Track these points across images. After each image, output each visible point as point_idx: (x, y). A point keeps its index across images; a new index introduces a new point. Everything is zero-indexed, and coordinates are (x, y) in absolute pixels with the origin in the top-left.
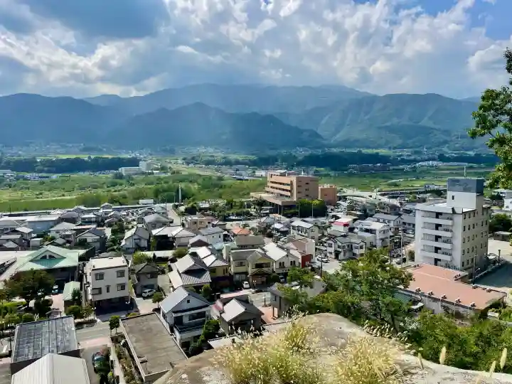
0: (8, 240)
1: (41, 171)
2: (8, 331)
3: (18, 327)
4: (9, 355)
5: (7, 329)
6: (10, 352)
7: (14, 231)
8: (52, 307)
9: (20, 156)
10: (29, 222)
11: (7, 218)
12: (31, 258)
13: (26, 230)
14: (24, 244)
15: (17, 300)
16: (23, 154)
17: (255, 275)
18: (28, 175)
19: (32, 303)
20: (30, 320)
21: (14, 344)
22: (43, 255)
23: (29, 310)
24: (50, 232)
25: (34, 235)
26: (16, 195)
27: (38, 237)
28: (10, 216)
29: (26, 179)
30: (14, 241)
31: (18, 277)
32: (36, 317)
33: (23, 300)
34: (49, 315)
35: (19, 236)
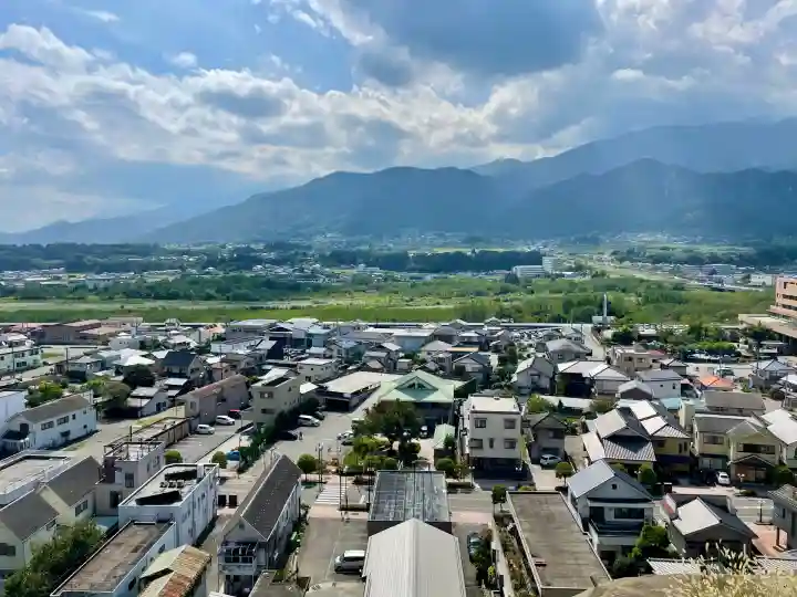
0: (373, 358)
1: (413, 270)
2: (367, 477)
3: (378, 474)
4: (366, 509)
5: (367, 473)
6: (369, 505)
7: (380, 348)
8: (419, 455)
9: (389, 249)
10: (398, 337)
11: (371, 329)
12: (396, 385)
13: (392, 347)
14: (390, 366)
15: (380, 438)
16: (390, 246)
17: (741, 465)
18: (397, 275)
19: (396, 445)
20: (392, 467)
21: (373, 495)
22: (411, 382)
23: (391, 453)
24: (420, 352)
25: (401, 354)
26: (384, 300)
27: (406, 357)
28: (376, 327)
29: (395, 280)
30: (378, 359)
31: (382, 407)
32: (400, 465)
33: (386, 439)
34: (415, 465)
35: (384, 354)
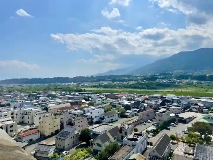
0: (194, 108)
1: (209, 80)
3: (197, 144)
4: (193, 155)
5: (192, 144)
6: (193, 153)
7: (197, 105)
8: (211, 141)
9: (199, 74)
10: (203, 102)
11: (193, 99)
12: (203, 117)
13: (202, 105)
14: (200, 110)
15: (197, 133)
16: (201, 73)
18: (202, 82)
19: (203, 136)
20: (202, 143)
21: (195, 151)
22: (209, 117)
23: (201, 139)
24: (211, 107)
25: (204, 107)
26: (198, 90)
27: (206, 108)
28: (195, 98)
29: (202, 84)
30: (196, 108)
31: (198, 123)
32: (205, 143)
33: (199, 134)
34: (210, 144)
35: (198, 107)
